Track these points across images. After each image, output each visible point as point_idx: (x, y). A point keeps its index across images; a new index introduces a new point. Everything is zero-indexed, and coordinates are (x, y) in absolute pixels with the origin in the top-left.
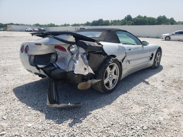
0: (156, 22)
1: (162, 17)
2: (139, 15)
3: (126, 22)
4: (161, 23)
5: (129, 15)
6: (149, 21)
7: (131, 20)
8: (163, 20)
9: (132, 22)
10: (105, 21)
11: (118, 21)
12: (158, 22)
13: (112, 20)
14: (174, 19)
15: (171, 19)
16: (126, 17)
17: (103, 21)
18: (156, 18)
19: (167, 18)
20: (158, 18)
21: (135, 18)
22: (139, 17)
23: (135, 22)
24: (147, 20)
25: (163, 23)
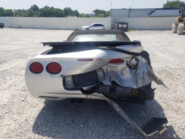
0: (64, 13)
1: (68, 8)
2: (46, 6)
3: (33, 13)
4: (68, 15)
5: (35, 5)
6: (56, 11)
7: (39, 11)
8: (69, 11)
9: (40, 13)
10: (7, 10)
11: (24, 11)
12: (65, 14)
13: (16, 10)
14: (78, 11)
15: (75, 11)
16: (31, 7)
17: (4, 10)
18: (63, 9)
19: (72, 10)
20: (64, 9)
21: (42, 8)
22: (46, 7)
23: (43, 13)
24: (55, 11)
25: (69, 14)
